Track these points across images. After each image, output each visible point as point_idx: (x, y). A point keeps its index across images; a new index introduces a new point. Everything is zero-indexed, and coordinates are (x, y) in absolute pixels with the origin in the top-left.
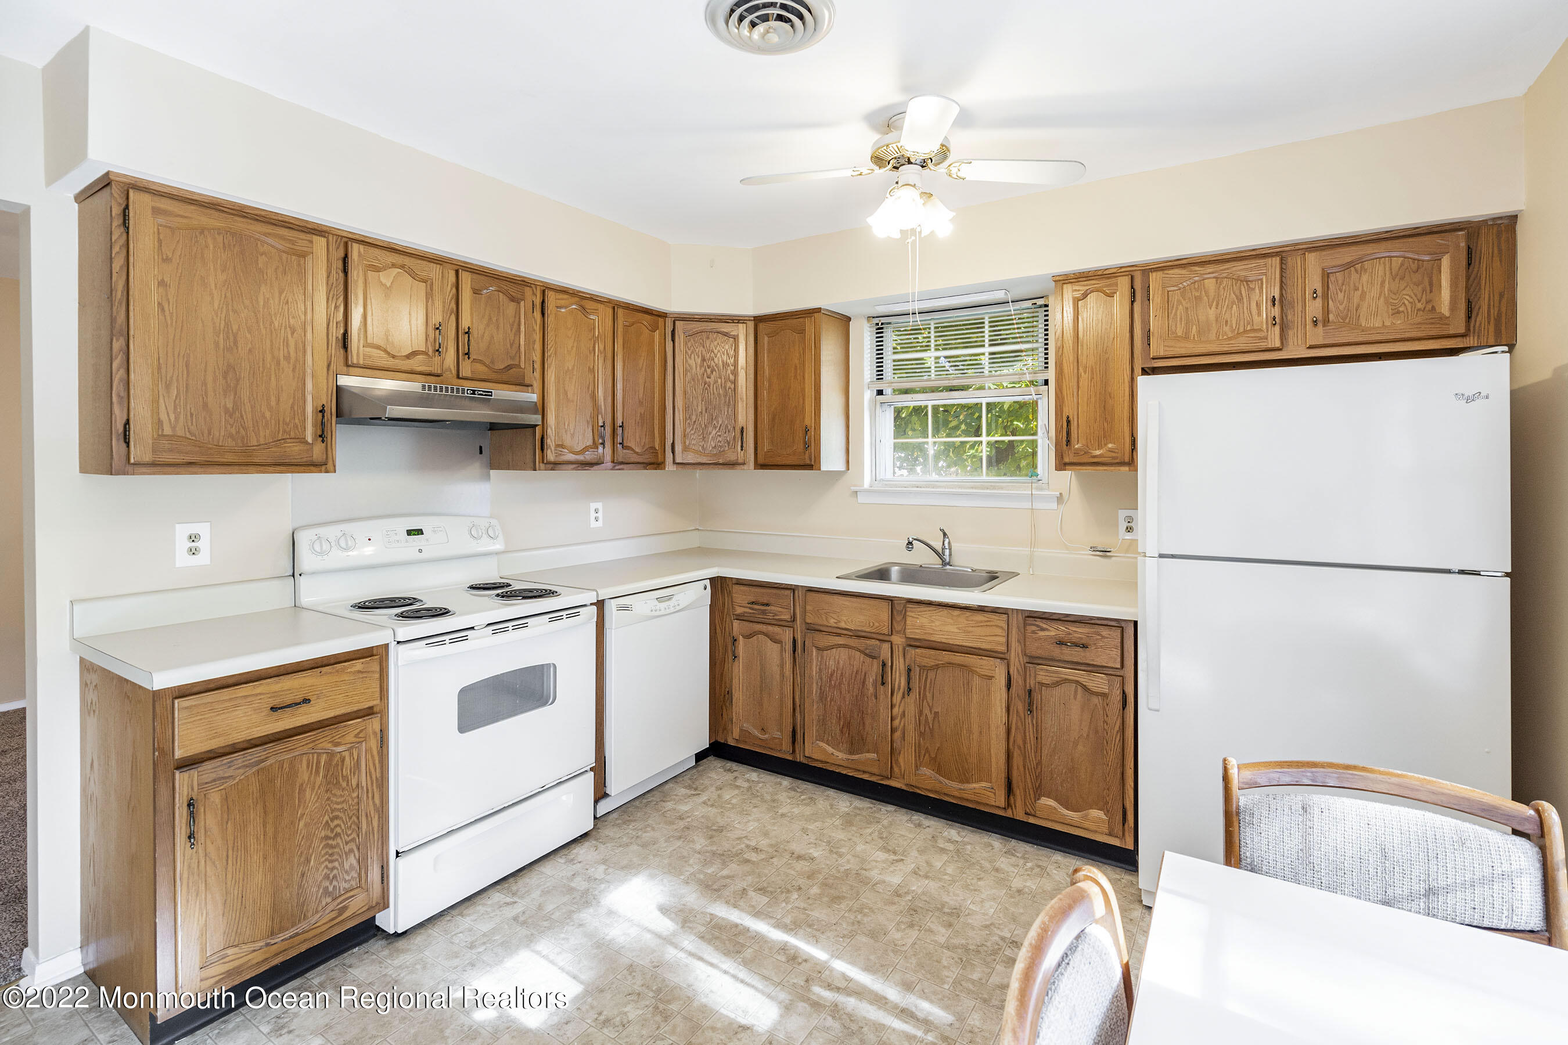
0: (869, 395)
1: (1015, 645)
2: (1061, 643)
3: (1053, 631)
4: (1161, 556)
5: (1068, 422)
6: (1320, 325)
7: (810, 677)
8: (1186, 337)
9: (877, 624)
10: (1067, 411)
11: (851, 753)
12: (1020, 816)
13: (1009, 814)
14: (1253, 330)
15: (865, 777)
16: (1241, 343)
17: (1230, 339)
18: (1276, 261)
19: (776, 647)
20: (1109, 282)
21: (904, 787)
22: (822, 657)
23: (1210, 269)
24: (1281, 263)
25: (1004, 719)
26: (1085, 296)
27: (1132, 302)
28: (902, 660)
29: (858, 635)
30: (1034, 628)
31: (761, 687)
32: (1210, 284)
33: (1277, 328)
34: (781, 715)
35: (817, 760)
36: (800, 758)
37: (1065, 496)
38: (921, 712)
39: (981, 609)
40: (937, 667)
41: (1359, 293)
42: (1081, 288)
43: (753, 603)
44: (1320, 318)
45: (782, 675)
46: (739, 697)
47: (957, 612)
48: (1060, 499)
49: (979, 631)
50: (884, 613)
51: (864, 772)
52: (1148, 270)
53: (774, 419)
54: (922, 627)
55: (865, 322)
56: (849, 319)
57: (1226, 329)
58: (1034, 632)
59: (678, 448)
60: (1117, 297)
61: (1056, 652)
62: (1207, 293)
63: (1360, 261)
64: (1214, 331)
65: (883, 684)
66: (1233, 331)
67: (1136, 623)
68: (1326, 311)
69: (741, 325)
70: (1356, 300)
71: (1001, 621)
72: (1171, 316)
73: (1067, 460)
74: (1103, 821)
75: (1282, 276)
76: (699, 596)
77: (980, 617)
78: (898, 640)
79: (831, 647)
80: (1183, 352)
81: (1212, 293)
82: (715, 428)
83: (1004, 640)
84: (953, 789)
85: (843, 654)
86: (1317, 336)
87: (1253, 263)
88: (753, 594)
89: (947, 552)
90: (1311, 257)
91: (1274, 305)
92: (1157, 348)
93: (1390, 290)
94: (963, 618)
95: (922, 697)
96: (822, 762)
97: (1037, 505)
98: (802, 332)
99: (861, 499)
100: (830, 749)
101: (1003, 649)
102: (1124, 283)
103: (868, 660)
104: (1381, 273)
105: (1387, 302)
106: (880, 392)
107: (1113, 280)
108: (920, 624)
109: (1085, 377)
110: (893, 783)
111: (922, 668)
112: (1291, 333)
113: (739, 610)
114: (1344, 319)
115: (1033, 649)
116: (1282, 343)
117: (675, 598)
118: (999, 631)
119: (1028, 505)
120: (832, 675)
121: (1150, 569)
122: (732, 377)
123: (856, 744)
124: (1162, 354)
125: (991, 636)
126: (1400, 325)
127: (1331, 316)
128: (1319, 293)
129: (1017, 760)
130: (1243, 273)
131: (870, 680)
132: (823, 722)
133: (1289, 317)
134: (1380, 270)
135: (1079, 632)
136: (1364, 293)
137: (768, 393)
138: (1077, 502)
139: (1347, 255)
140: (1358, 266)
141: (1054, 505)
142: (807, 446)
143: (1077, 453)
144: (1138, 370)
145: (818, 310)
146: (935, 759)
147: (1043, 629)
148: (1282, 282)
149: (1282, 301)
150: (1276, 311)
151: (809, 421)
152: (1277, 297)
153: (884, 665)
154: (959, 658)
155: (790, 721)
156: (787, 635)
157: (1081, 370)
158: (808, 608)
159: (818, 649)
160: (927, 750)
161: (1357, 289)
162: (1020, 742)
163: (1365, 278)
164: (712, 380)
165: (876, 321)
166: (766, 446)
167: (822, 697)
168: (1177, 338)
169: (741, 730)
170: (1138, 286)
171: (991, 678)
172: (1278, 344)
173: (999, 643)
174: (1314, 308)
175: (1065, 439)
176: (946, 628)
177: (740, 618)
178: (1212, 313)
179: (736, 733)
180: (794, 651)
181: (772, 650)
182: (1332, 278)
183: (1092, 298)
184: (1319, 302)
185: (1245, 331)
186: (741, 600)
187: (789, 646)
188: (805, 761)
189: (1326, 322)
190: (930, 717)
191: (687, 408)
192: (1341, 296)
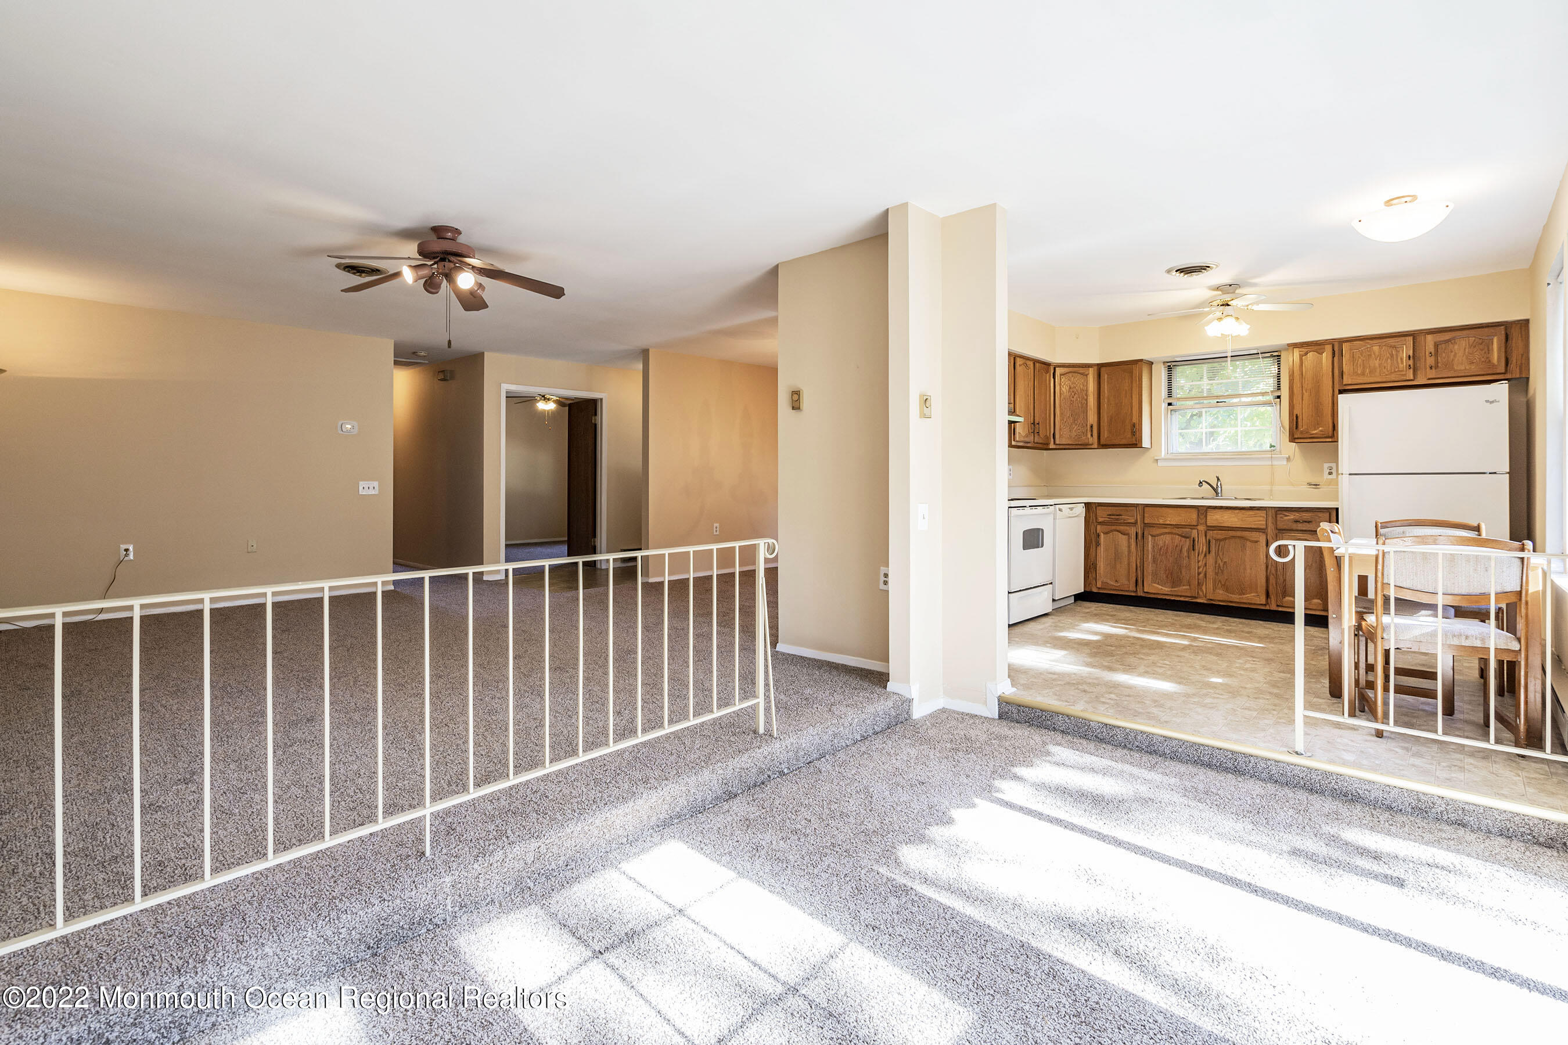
0: (1164, 405)
1: (1270, 524)
2: (1296, 521)
3: (1292, 516)
4: (1350, 474)
5: (1297, 417)
6: (1433, 368)
7: (1148, 550)
8: (1363, 374)
9: (1189, 520)
10: (1295, 412)
11: (1172, 588)
12: (1274, 607)
13: (1267, 608)
14: (1399, 371)
15: (1182, 599)
16: (1393, 377)
17: (1387, 375)
18: (1411, 338)
19: (1125, 537)
20: (1319, 347)
21: (1205, 602)
22: (1155, 540)
23: (1375, 341)
24: (1414, 339)
25: (1265, 561)
26: (1306, 354)
27: (1333, 357)
28: (1204, 538)
29: (1177, 526)
30: (1281, 515)
31: (1115, 558)
32: (1376, 348)
33: (1411, 370)
34: (1129, 572)
35: (1152, 593)
36: (1140, 593)
37: (1292, 457)
38: (1216, 562)
39: (1251, 508)
40: (1225, 539)
41: (1453, 354)
42: (1304, 350)
43: (1110, 515)
44: (1433, 365)
45: (1129, 551)
46: (1101, 566)
47: (1237, 511)
48: (1288, 459)
49: (1251, 519)
50: (1193, 515)
51: (1181, 596)
52: (1342, 341)
53: (1111, 420)
54: (1217, 520)
55: (1163, 366)
56: (1152, 363)
57: (1385, 370)
58: (1281, 518)
59: (1057, 436)
60: (1324, 355)
61: (1295, 526)
62: (1374, 354)
63: (1454, 338)
64: (1378, 370)
65: (1193, 550)
66: (1388, 371)
67: (1337, 509)
68: (1437, 362)
69: (1090, 369)
70: (1452, 357)
71: (1263, 513)
72: (1355, 364)
73: (1296, 437)
74: (1320, 604)
75: (1414, 345)
76: (1081, 510)
77: (1251, 513)
78: (1202, 528)
79: (1161, 534)
80: (1361, 382)
81: (1377, 353)
82: (1076, 425)
83: (1265, 522)
84: (1236, 598)
85: (1168, 538)
86: (1432, 374)
87: (1399, 339)
88: (1110, 511)
89: (1219, 489)
90: (1429, 338)
91: (1409, 359)
92: (1347, 380)
93: (1469, 353)
94: (1241, 513)
95: (1217, 554)
96: (1154, 594)
97: (1275, 463)
98: (1131, 372)
99: (1160, 464)
100: (1160, 587)
101: (1264, 527)
102: (1329, 348)
103: (1183, 539)
104: (1464, 345)
105: (1467, 358)
106: (1170, 404)
107: (1322, 347)
108: (1213, 519)
109: (1306, 395)
110: (1199, 601)
111: (1217, 540)
112: (1419, 372)
113: (1100, 520)
114: (1446, 366)
115: (1281, 525)
116: (1414, 377)
117: (1074, 510)
118: (1261, 519)
119: (1270, 463)
120: (1161, 549)
121: (1345, 481)
122: (1085, 397)
123: (1175, 582)
124: (1350, 383)
125: (1259, 521)
126: (1474, 369)
127: (1439, 365)
128: (1433, 354)
129: (1272, 581)
130: (1394, 344)
131: (1185, 549)
132: (1155, 574)
133: (1418, 365)
134: (1463, 343)
135: (1306, 516)
136: (1456, 354)
137: (1108, 405)
138: (1299, 462)
139: (1447, 336)
140: (1453, 341)
141: (1285, 463)
142: (1133, 433)
143: (1302, 432)
144: (1337, 391)
145: (1141, 360)
146: (1224, 585)
147: (1286, 516)
148: (1414, 348)
149: (1414, 357)
150: (1411, 362)
151: (1135, 420)
152: (1411, 355)
153: (1194, 541)
154: (1239, 534)
155: (1135, 574)
156: (1132, 531)
157: (1304, 391)
158: (1146, 515)
159: (1152, 536)
160: (1220, 581)
161: (1452, 352)
162: (1273, 571)
163: (1456, 347)
164: (1074, 399)
165: (1169, 364)
166: (1105, 434)
167: (1154, 560)
168: (1358, 375)
169: (1102, 582)
170: (1336, 349)
171: (1256, 542)
172: (1412, 378)
173: (1263, 525)
174: (1431, 361)
175: (1295, 426)
176: (1231, 519)
177: (1101, 523)
178: (1377, 362)
179: (1099, 585)
180: (1137, 538)
181: (1123, 540)
182: (1440, 347)
183: (1310, 355)
184: (1433, 358)
185: (1395, 372)
186: (1102, 515)
187: (1133, 536)
188: (1144, 595)
189: (1437, 367)
190: (1221, 565)
191: (1061, 414)
192: (1444, 355)
